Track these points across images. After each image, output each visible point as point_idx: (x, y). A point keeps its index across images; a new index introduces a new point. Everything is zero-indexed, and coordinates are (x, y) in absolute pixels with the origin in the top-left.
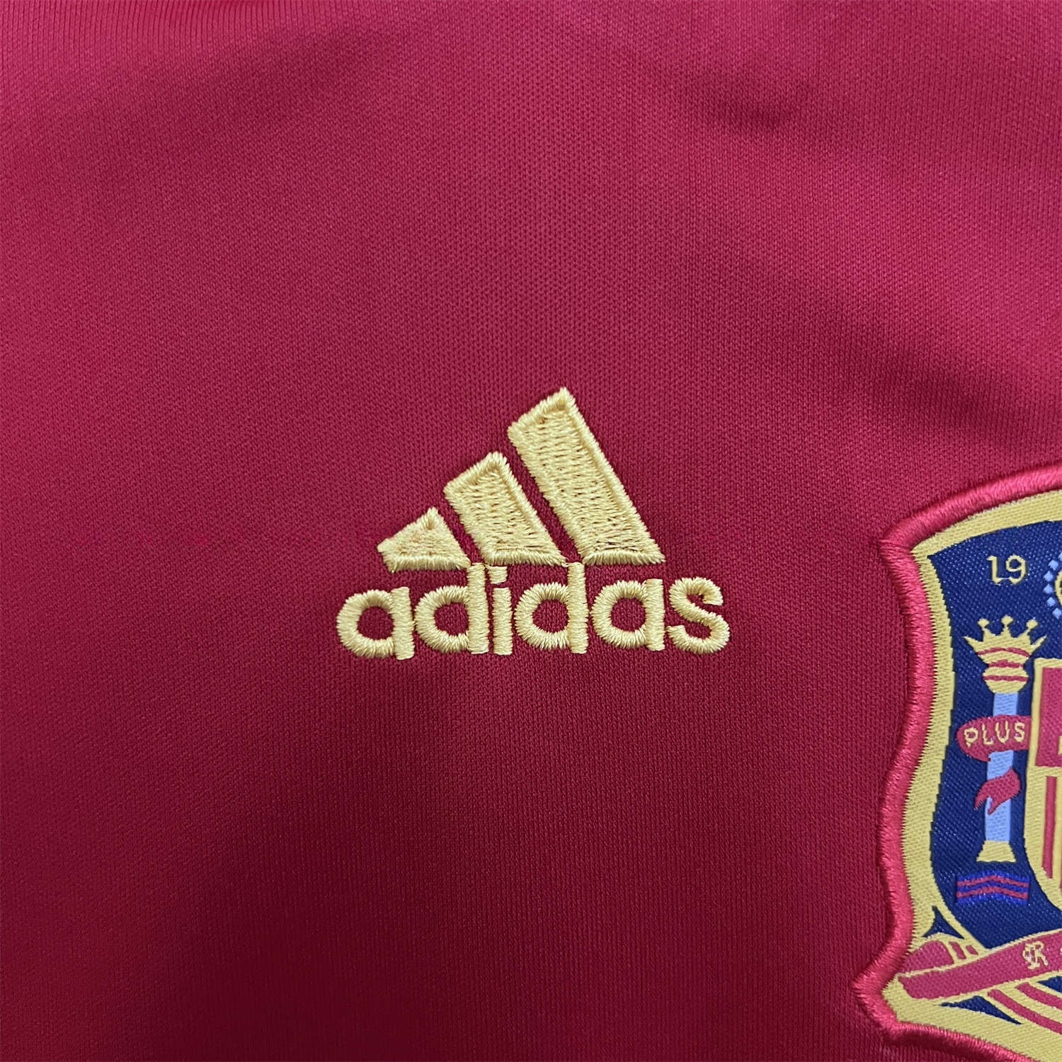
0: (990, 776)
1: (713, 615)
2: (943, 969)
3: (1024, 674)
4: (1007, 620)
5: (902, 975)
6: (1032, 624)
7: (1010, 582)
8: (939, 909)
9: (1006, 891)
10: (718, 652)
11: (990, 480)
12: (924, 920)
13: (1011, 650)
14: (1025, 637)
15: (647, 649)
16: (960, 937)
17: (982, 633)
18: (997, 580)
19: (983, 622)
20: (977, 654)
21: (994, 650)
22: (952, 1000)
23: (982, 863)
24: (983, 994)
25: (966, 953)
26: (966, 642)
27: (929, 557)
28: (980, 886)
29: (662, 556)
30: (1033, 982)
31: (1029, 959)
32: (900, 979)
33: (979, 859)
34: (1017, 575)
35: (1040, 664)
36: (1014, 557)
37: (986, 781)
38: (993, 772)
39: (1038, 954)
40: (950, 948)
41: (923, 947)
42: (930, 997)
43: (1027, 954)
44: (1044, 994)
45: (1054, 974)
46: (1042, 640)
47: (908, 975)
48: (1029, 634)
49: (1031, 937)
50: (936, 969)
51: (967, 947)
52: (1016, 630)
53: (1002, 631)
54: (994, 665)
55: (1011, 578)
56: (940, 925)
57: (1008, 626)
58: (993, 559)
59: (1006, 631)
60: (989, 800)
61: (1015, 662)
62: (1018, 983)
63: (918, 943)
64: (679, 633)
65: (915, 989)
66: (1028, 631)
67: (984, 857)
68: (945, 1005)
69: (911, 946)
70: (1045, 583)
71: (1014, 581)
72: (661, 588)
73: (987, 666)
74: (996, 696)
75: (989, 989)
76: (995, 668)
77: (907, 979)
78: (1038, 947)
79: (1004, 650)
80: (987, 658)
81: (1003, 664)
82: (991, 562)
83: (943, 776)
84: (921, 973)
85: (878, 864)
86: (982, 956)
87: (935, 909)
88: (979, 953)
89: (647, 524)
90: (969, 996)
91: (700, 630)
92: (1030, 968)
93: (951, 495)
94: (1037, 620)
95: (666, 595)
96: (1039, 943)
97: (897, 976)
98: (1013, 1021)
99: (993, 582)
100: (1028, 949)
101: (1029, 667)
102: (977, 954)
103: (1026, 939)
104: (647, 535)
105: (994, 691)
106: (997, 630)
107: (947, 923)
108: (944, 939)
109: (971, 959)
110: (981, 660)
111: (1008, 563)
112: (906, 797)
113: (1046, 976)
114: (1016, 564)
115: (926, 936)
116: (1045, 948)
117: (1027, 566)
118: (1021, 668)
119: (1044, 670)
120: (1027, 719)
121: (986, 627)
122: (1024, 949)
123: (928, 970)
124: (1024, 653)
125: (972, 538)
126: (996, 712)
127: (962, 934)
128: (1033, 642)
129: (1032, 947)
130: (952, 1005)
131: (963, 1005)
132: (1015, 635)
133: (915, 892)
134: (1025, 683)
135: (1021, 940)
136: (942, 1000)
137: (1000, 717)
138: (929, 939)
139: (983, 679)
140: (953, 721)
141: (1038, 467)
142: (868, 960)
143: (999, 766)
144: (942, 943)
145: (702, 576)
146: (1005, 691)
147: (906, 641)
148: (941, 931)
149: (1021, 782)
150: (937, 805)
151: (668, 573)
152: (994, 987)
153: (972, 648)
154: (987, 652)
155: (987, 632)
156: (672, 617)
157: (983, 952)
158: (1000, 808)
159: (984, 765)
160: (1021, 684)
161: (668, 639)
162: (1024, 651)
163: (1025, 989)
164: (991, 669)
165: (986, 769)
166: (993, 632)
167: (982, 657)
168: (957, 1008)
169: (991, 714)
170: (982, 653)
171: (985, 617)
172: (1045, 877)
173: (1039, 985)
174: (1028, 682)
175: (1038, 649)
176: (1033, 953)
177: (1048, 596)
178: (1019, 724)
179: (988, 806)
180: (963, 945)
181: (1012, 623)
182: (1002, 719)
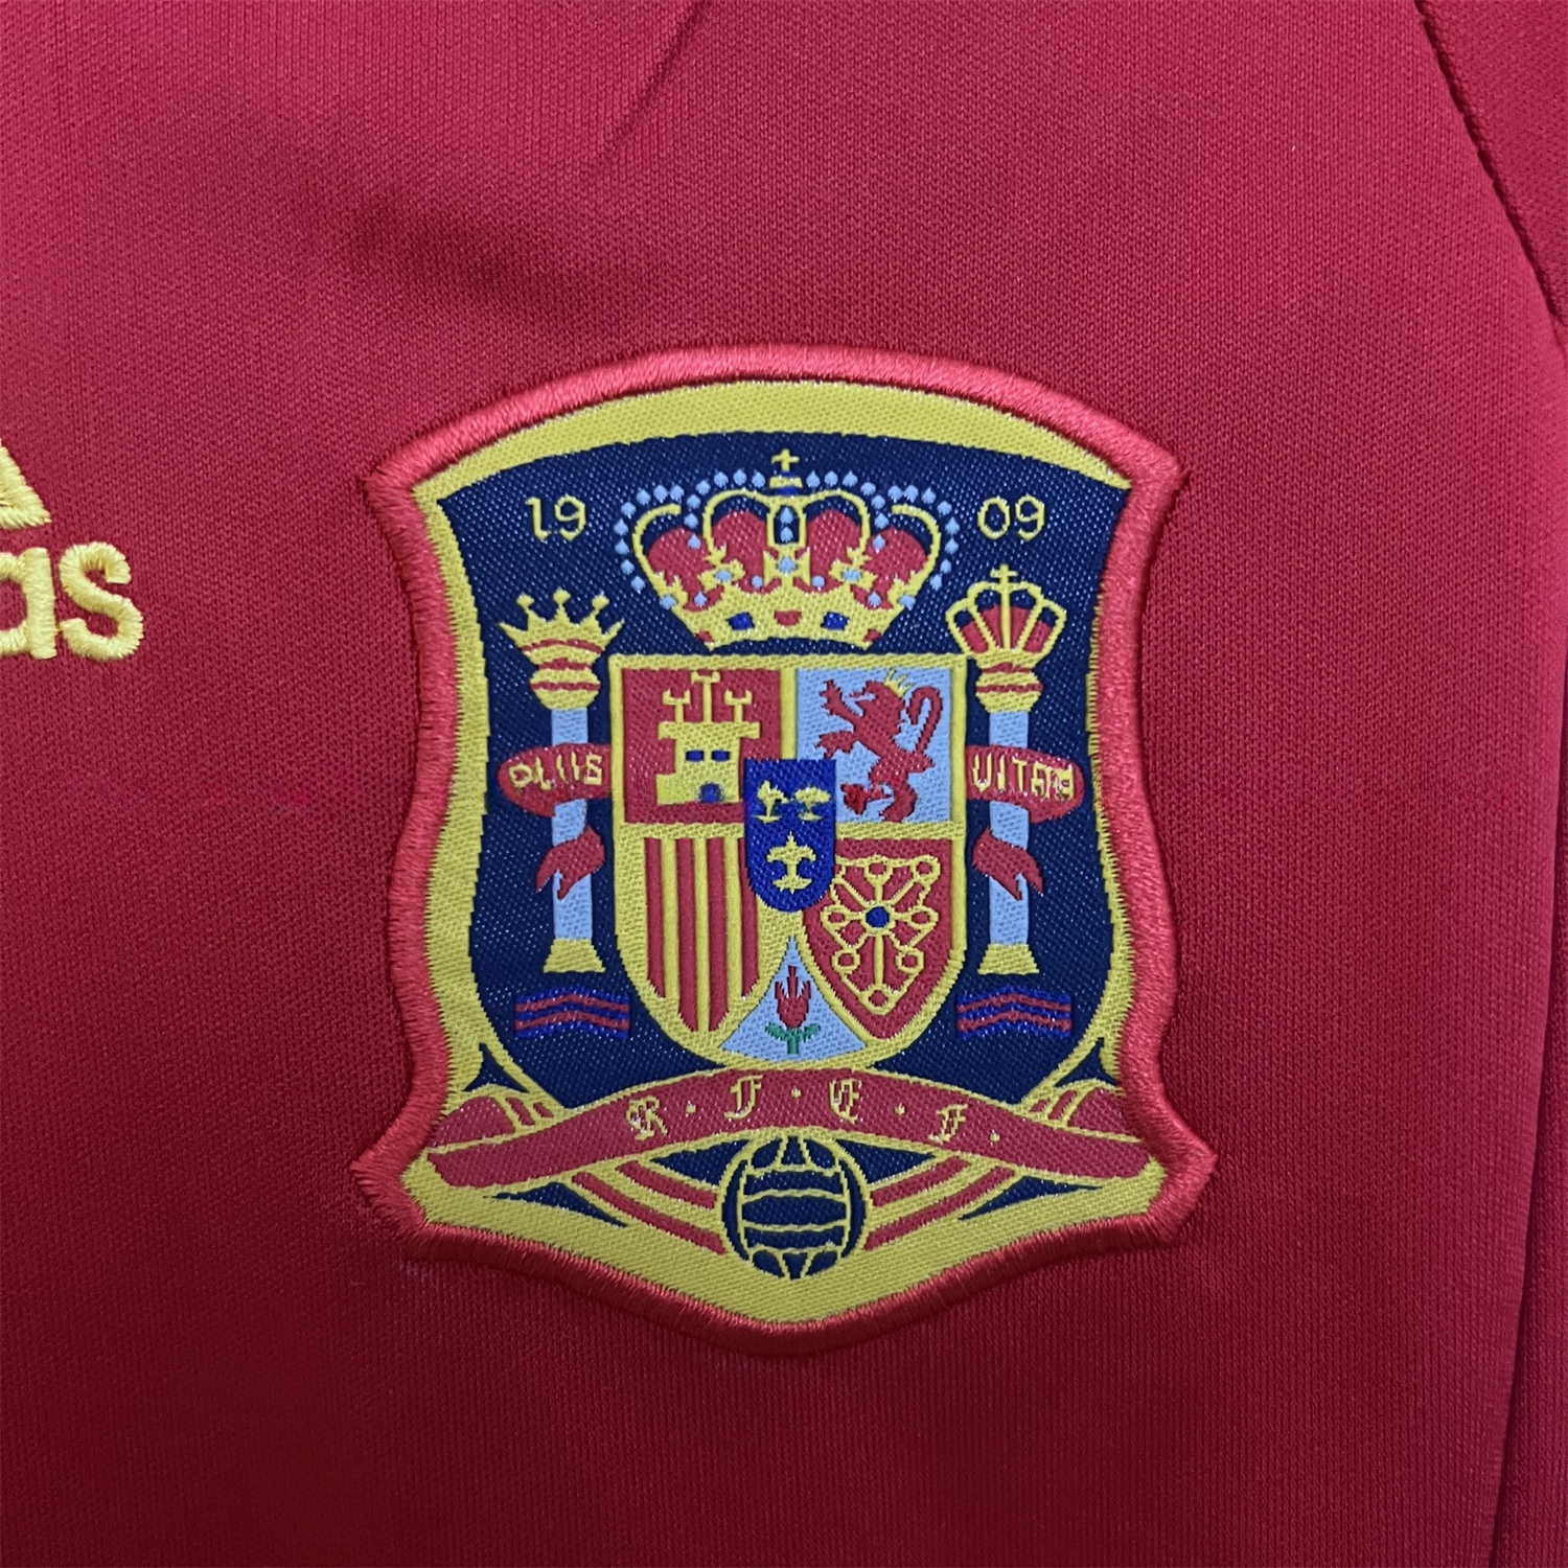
0: (557, 839)
1: (118, 598)
2: (498, 1140)
3: (594, 679)
4: (561, 596)
5: (433, 1150)
6: (600, 601)
7: (561, 537)
8: (489, 1047)
9: (593, 1018)
10: (130, 657)
11: (532, 385)
12: (467, 1065)
13: (571, 643)
14: (591, 621)
15: (31, 657)
16: (523, 1090)
17: (526, 617)
18: (542, 534)
19: (525, 600)
20: (520, 650)
21: (546, 643)
22: (514, 1189)
23: (552, 974)
24: (565, 1179)
25: (535, 1115)
26: (502, 632)
27: (439, 502)
28: (552, 1009)
29: (46, 514)
30: (644, 1160)
31: (637, 1124)
32: (430, 1157)
33: (546, 969)
34: (573, 525)
35: (617, 663)
36: (568, 498)
37: (552, 847)
38: (562, 833)
39: (650, 1115)
40: (507, 1107)
41: (464, 1106)
42: (479, 1185)
43: (633, 1115)
44: (662, 1178)
45: (677, 1148)
46: (618, 625)
47: (442, 1150)
48: (598, 617)
49: (636, 1089)
50: (485, 1140)
51: (535, 1106)
52: (577, 613)
53: (555, 613)
54: (546, 665)
55: (563, 532)
56: (490, 1072)
57: (564, 605)
58: (535, 502)
59: (561, 613)
60: (558, 876)
61: (579, 661)
62: (618, 1161)
63: (456, 1101)
64: (76, 629)
65: (453, 1171)
66: (597, 612)
67: (553, 965)
68: (502, 1196)
69: (447, 1105)
70: (617, 538)
71: (570, 536)
72: (47, 561)
73: (537, 668)
74: (554, 713)
75: (574, 1172)
76: (548, 670)
77: (441, 1156)
78: (649, 1105)
79: (562, 643)
80: (535, 656)
81: (560, 664)
82: (531, 507)
83: (485, 841)
84: (463, 1146)
85: (389, 980)
86: (561, 1120)
87: (483, 1047)
88: (555, 1113)
89: (19, 462)
90: (543, 1182)
91: (103, 624)
92: (638, 1138)
93: (476, 408)
94: (607, 595)
95: (55, 573)
96: (651, 1098)
97: (425, 1153)
98: (614, 1221)
99: (536, 538)
100: (634, 1109)
101: (600, 668)
102: (552, 1116)
103: (628, 1092)
104: (21, 479)
105: (550, 707)
106: (547, 611)
107: (500, 1069)
108: (499, 1094)
109: (541, 1124)
110: (527, 659)
111: (558, 509)
112: (430, 874)
113: (664, 1152)
114: (569, 509)
115: (469, 1089)
116: (661, 1105)
117: (588, 512)
118: (587, 671)
119: (624, 673)
120: (605, 750)
121: (531, 607)
122: (628, 1108)
123: (474, 1143)
124: (593, 648)
125: (503, 472)
126: (557, 739)
127: (525, 1085)
128: (605, 628)
129: (641, 1107)
130: (514, 1197)
131: (530, 1196)
132: (575, 619)
133: (451, 1021)
134: (596, 693)
135: (621, 1094)
136: (495, 1189)
137: (561, 746)
138: (475, 1093)
139: (530, 688)
140: (491, 753)
141: (608, 362)
142: (378, 1127)
143: (568, 822)
144: (493, 1100)
145: (100, 540)
146: (567, 708)
147: (412, 632)
148: (492, 1082)
149: (606, 849)
150: (478, 886)
151: (55, 539)
152: (581, 1169)
153: (512, 642)
154: (535, 645)
155: (532, 616)
156: (65, 607)
157: (561, 1114)
158: (575, 889)
159: (546, 824)
160: (590, 696)
161: (61, 641)
162: (593, 645)
163: (630, 1170)
164: (542, 672)
165: (550, 830)
166: (540, 614)
167: (527, 653)
168: (522, 1202)
169: (548, 741)
170: (527, 648)
171: (527, 593)
172: (654, 996)
173: (654, 1164)
174: (600, 691)
175: (613, 641)
176: (642, 1115)
177: (621, 558)
178: (591, 757)
179: (557, 886)
180: (528, 1101)
181: (569, 600)
182: (565, 749)
